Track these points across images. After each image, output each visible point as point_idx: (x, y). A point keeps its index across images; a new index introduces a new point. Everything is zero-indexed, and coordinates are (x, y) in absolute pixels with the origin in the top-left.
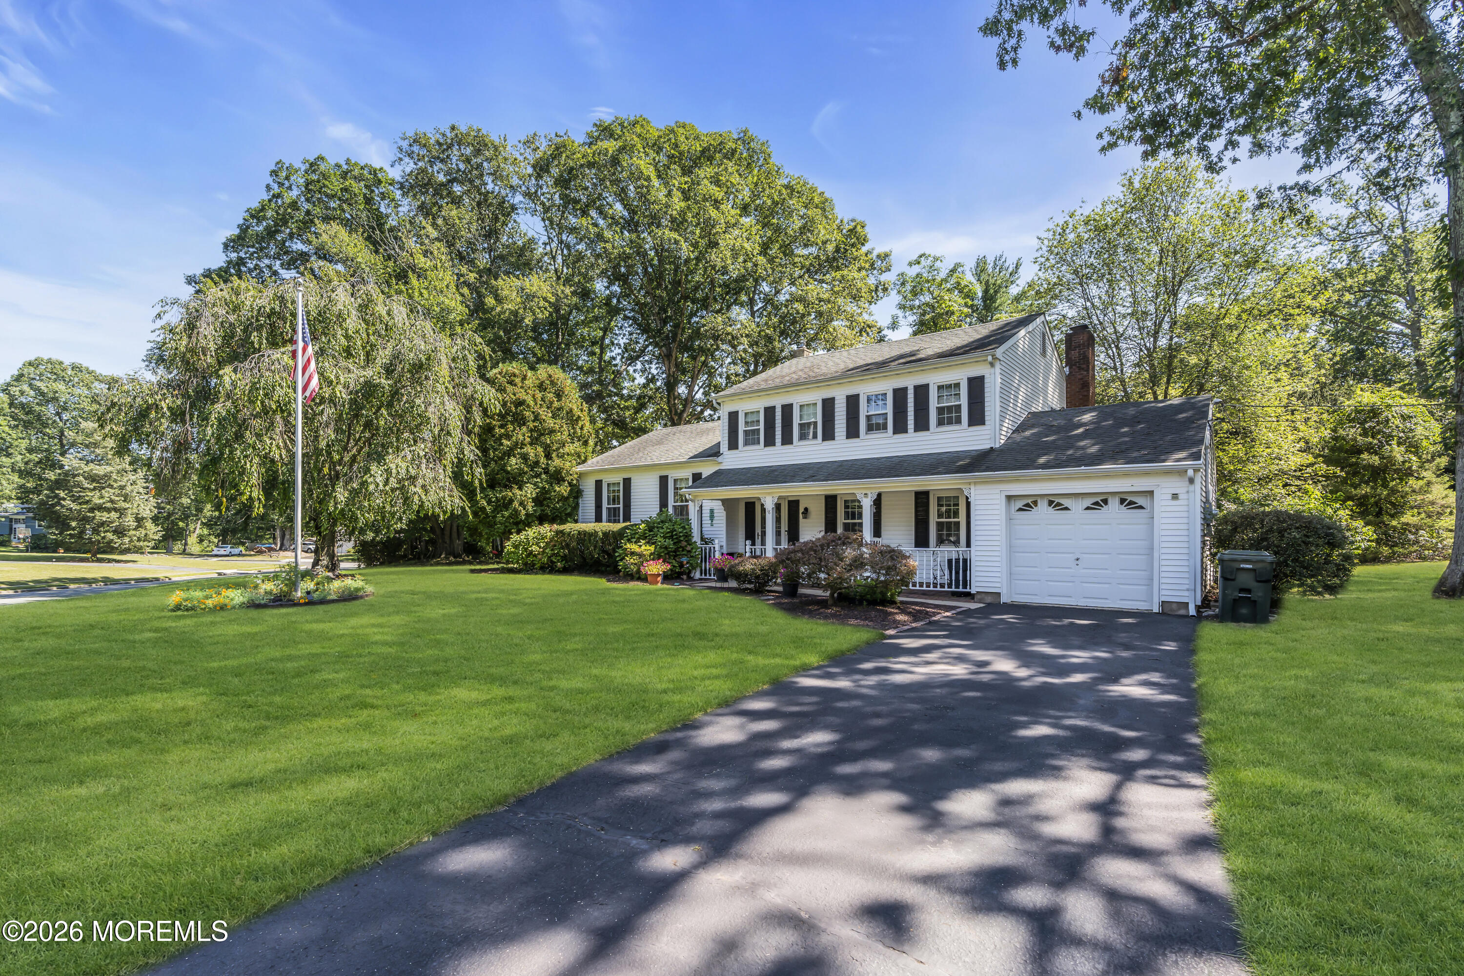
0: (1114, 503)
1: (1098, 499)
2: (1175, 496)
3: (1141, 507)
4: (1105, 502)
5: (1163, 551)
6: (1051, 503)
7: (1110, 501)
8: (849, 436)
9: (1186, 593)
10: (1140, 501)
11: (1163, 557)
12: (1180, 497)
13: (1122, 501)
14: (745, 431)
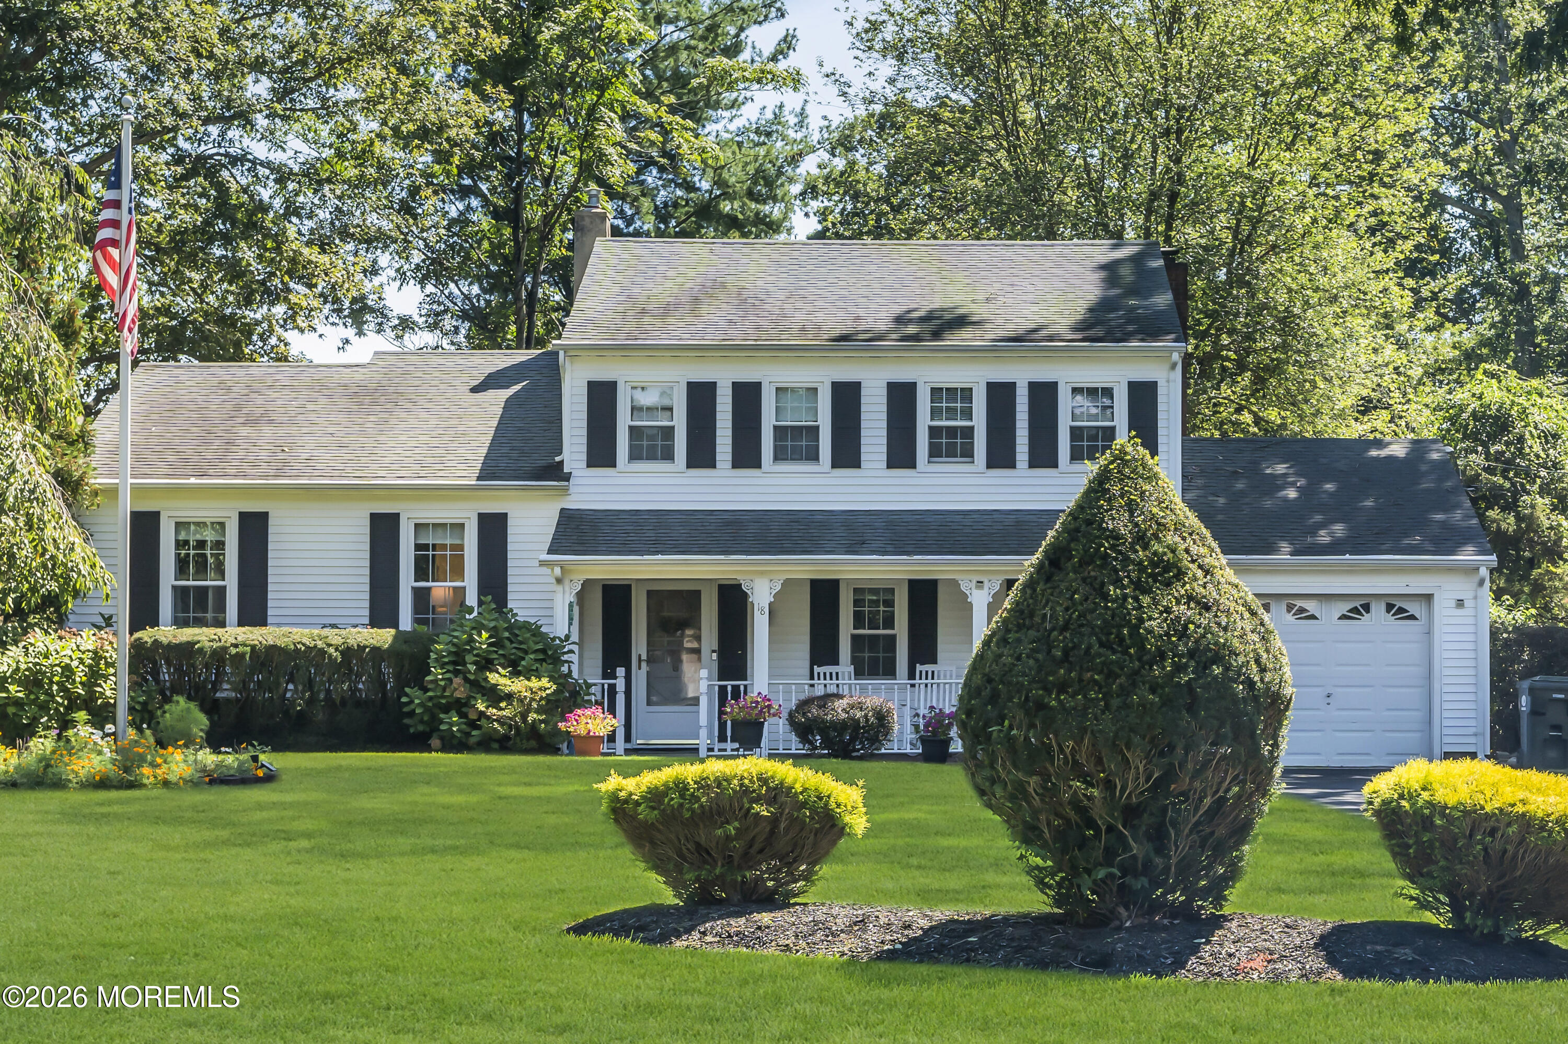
0: (1378, 609)
1: (1357, 604)
2: (1460, 603)
3: (1412, 617)
4: (1367, 608)
5: (1446, 680)
6: (1290, 608)
7: (1373, 607)
8: (892, 464)
9: (1472, 740)
10: (1413, 608)
11: (1446, 689)
12: (1466, 603)
13: (1390, 607)
14: (632, 429)
